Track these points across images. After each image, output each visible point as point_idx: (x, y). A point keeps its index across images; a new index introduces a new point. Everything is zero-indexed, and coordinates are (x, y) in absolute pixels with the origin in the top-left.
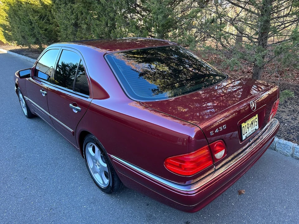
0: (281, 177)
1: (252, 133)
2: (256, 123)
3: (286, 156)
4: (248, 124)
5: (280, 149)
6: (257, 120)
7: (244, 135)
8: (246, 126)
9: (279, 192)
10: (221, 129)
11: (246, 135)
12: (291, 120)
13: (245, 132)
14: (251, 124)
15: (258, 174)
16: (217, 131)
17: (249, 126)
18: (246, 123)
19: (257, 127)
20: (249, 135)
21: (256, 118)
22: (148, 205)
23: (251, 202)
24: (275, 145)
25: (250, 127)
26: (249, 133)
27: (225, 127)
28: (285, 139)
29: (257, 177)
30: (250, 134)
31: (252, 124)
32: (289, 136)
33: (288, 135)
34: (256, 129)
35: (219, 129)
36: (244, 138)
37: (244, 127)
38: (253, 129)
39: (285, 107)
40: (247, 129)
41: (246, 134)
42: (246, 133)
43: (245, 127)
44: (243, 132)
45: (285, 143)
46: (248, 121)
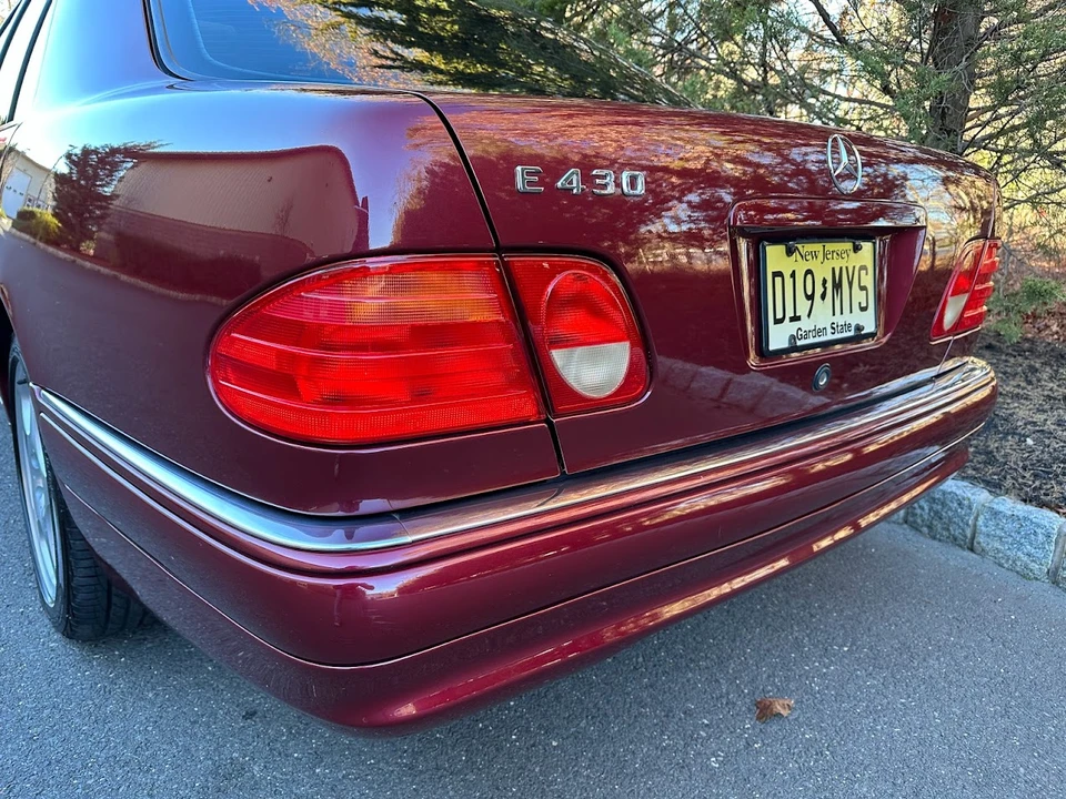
0: (996, 661)
1: (829, 337)
2: (859, 296)
3: (1024, 576)
4: (809, 272)
5: (997, 545)
6: (869, 282)
7: (777, 321)
8: (793, 275)
9: (979, 731)
10: (604, 187)
11: (789, 328)
12: (1053, 427)
13: (790, 313)
14: (829, 285)
15: (874, 639)
16: (568, 180)
17: (819, 290)
18: (800, 263)
20: (811, 341)
21: (864, 268)
22: (250, 715)
23: (816, 761)
24: (975, 525)
25: (823, 296)
26: (817, 332)
27: (632, 184)
28: (1025, 501)
29: (871, 649)
30: (818, 338)
31: (837, 286)
32: (1040, 488)
33: (1037, 483)
34: (859, 328)
35: (588, 180)
36: (777, 338)
37: (779, 274)
38: (839, 319)
39: (1030, 383)
40: (803, 306)
41: (796, 325)
42: (796, 319)
43: (788, 281)
44: (775, 304)
45: (1021, 514)
46: (814, 255)
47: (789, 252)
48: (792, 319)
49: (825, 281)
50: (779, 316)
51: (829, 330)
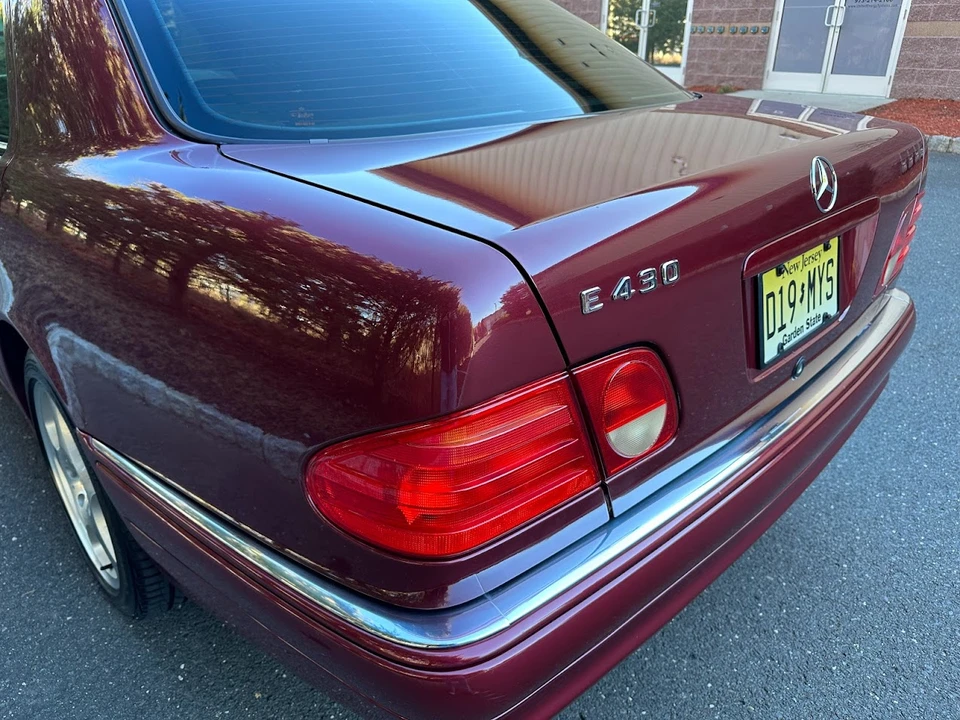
1: (806, 332)
2: (827, 287)
4: (793, 283)
6: (833, 272)
7: (769, 336)
8: (781, 292)
10: (650, 283)
11: (778, 338)
13: (778, 325)
14: (806, 288)
16: (621, 290)
17: (799, 295)
18: (786, 279)
19: (831, 307)
20: (794, 341)
21: (831, 261)
25: (802, 300)
26: (797, 332)
27: (670, 272)
30: (798, 338)
31: (812, 286)
34: (826, 317)
35: (636, 282)
36: (770, 351)
37: (772, 295)
38: (813, 314)
40: (788, 310)
41: (783, 333)
42: (783, 327)
43: (778, 297)
44: (769, 324)
46: (796, 267)
47: (779, 273)
48: (780, 330)
49: (803, 285)
50: (771, 331)
51: (806, 326)
